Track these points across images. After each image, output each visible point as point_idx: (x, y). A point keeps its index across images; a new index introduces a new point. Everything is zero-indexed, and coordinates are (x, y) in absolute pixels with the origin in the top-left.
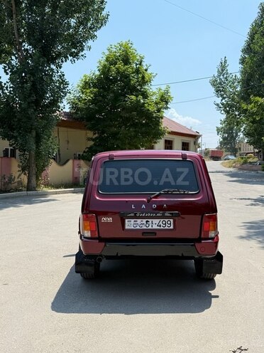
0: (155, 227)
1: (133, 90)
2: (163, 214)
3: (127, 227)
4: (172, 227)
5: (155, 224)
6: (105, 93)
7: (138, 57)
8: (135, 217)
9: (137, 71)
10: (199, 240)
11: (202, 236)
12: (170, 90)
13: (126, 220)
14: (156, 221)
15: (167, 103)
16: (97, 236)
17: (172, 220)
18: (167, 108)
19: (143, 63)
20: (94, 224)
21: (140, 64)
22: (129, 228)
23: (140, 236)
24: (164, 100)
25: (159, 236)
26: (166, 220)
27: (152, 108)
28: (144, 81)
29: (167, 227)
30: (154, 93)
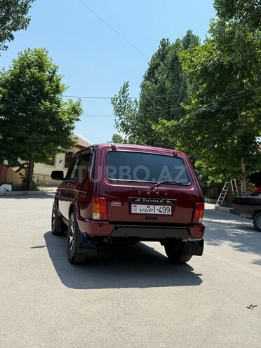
0: (157, 212)
1: (46, 96)
2: (165, 201)
3: (133, 212)
4: (170, 213)
5: (156, 210)
6: (15, 95)
7: (52, 67)
8: (141, 203)
9: (50, 79)
10: (192, 225)
11: (194, 222)
12: (82, 104)
13: (133, 205)
14: (157, 207)
15: (78, 115)
16: (105, 218)
17: (170, 207)
18: (78, 120)
19: (56, 73)
20: (104, 207)
21: (54, 73)
22: (135, 212)
23: (144, 220)
24: (75, 111)
25: (160, 220)
26: (166, 207)
27: (65, 118)
28: (57, 90)
29: (166, 213)
30: (66, 104)
